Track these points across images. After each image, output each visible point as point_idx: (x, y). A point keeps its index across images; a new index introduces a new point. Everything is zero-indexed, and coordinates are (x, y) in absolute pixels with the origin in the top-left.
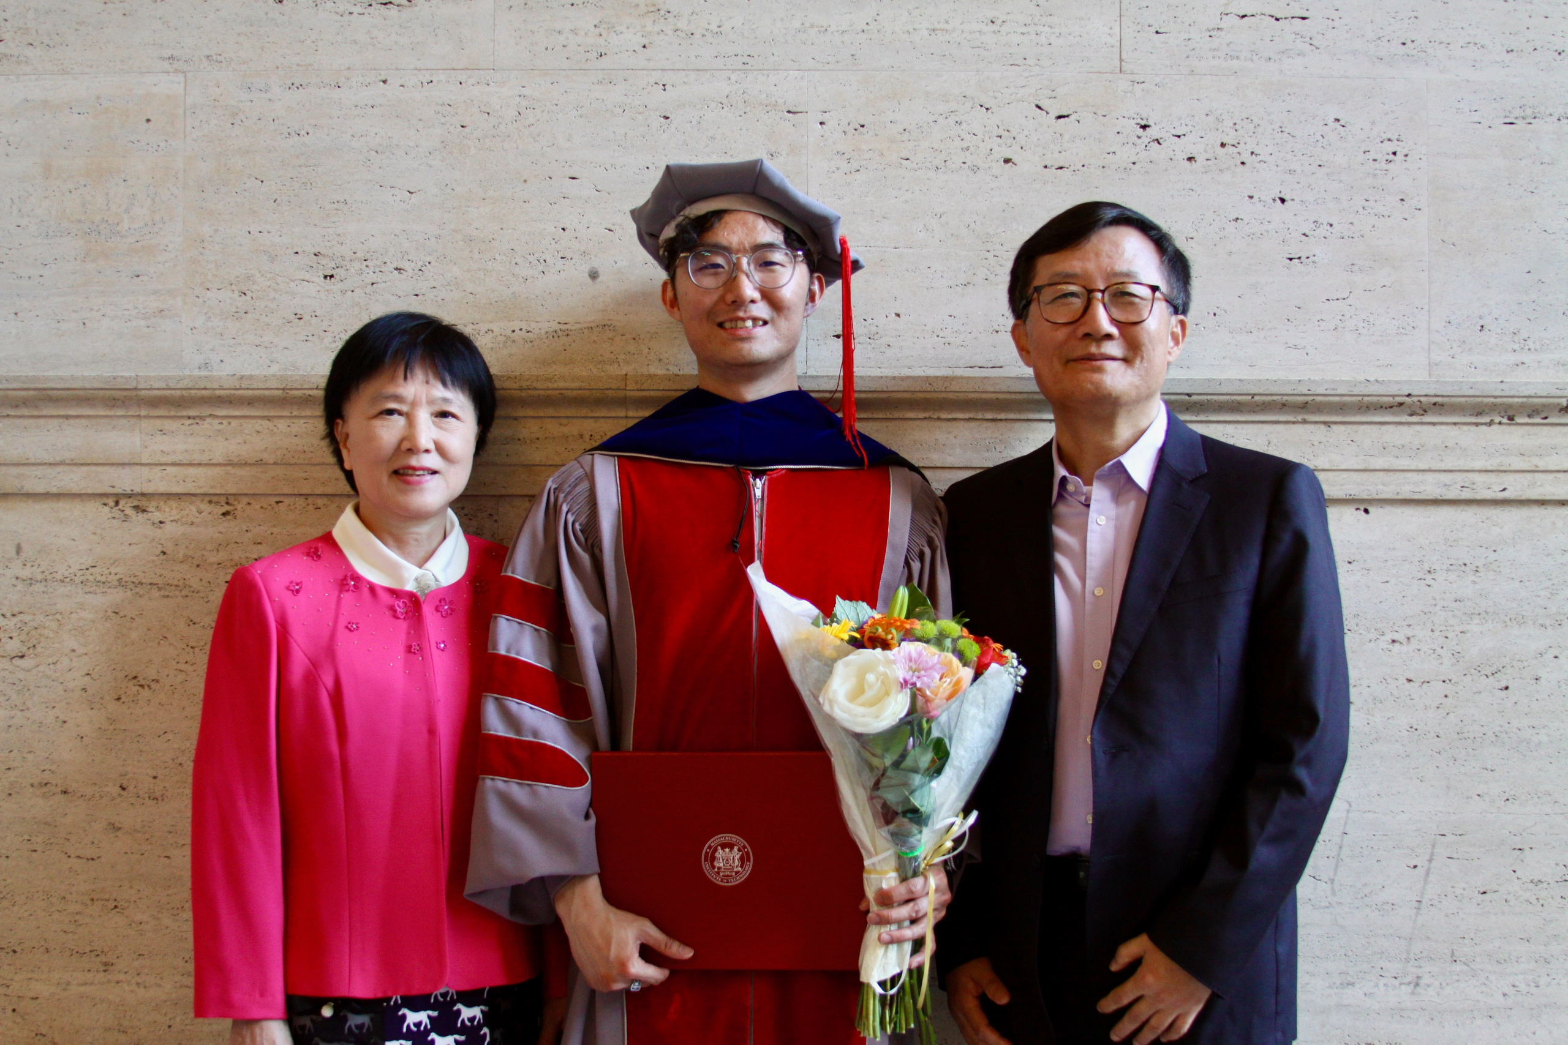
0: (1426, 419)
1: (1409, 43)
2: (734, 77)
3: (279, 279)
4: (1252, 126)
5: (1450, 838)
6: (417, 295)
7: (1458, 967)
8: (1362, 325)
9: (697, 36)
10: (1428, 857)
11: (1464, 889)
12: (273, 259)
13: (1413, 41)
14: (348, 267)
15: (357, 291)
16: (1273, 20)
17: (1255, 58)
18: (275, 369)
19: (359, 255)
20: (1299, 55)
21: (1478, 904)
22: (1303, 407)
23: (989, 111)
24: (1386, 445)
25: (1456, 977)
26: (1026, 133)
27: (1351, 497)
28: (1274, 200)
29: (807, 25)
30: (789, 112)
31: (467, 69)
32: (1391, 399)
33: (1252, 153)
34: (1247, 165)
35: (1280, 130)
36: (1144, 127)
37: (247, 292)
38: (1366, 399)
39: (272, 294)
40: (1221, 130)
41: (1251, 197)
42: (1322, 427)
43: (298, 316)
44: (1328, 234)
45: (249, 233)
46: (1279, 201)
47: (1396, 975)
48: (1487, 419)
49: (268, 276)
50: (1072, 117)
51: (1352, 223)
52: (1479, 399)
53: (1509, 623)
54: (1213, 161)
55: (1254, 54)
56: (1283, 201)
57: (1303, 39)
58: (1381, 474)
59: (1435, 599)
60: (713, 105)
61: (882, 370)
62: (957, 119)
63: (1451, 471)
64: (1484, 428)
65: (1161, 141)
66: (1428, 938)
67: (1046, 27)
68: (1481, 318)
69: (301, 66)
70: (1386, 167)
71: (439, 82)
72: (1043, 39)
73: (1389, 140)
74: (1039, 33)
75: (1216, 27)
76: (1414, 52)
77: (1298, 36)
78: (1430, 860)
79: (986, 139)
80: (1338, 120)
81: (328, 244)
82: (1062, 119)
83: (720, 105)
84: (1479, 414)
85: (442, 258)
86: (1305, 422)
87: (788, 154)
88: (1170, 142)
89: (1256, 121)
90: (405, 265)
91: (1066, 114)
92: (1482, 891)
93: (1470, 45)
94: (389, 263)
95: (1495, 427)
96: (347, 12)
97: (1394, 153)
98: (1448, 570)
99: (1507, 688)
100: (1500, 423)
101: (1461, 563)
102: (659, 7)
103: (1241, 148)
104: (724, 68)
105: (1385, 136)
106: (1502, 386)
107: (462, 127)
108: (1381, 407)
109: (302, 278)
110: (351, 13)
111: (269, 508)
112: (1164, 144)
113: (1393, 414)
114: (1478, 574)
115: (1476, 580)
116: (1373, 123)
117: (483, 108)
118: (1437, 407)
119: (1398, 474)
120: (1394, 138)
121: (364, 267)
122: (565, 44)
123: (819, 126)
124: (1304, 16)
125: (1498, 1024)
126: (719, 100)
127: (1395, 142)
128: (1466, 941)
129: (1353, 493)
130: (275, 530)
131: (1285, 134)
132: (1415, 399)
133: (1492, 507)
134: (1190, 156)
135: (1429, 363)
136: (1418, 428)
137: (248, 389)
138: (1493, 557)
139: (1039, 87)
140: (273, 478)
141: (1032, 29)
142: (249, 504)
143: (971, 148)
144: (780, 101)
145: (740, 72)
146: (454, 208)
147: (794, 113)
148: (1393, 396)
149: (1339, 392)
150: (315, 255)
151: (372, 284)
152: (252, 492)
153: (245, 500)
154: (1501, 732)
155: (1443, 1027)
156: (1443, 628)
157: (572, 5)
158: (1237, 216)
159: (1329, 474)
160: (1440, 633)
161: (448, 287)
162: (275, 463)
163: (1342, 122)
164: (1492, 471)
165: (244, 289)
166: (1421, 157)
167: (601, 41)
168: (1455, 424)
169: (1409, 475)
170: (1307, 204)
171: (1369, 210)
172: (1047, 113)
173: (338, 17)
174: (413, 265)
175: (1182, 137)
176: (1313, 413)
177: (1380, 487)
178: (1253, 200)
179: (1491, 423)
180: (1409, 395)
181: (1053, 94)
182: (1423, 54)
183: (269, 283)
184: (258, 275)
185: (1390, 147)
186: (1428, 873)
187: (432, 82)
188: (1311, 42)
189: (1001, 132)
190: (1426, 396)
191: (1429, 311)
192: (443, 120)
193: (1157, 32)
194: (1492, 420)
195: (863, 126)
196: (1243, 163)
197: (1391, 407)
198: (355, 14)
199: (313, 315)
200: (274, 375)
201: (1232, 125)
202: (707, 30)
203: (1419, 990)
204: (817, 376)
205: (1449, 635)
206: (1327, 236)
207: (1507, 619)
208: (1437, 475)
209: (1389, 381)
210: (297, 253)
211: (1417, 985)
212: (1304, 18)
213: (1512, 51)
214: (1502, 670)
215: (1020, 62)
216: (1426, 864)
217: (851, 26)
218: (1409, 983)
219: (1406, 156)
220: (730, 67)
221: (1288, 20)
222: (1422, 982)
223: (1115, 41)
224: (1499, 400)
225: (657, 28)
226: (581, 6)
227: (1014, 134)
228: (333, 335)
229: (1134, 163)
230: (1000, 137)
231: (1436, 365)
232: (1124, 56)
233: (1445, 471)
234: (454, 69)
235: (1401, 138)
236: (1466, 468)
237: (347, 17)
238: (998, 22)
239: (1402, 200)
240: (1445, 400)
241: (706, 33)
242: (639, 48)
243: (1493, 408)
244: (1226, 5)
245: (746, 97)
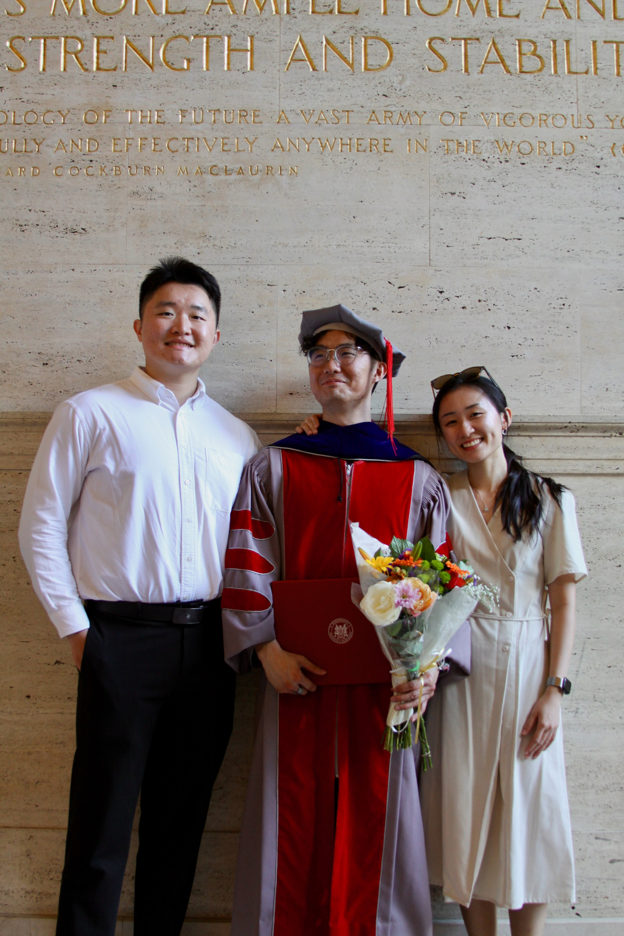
0: (579, 434)
1: (571, 251)
2: (242, 268)
3: (21, 365)
4: (494, 292)
5: (592, 640)
6: (88, 373)
7: (597, 704)
8: (548, 388)
9: (224, 248)
10: (581, 649)
11: (600, 665)
12: (18, 355)
13: (573, 250)
14: (55, 359)
15: (59, 372)
16: (504, 240)
17: (496, 258)
18: (19, 409)
19: (60, 354)
20: (517, 257)
21: (607, 673)
22: (517, 429)
23: (366, 285)
24: (559, 447)
25: (596, 709)
26: (383, 295)
27: (542, 472)
28: (505, 327)
29: (278, 243)
30: (268, 285)
31: (113, 264)
32: (561, 424)
33: (494, 305)
34: (492, 311)
35: (508, 293)
36: (441, 292)
37: (6, 371)
38: (549, 424)
39: (18, 373)
40: (478, 293)
41: (493, 326)
42: (528, 438)
43: (31, 383)
44: (531, 344)
45: (7, 343)
46: (507, 328)
47: (566, 708)
48: (609, 434)
49: (16, 363)
50: (406, 288)
51: (543, 339)
52: (605, 425)
53: (621, 534)
54: (475, 309)
55: (495, 256)
56: (509, 328)
57: (519, 250)
58: (557, 461)
59: (584, 522)
60: (232, 282)
61: (313, 410)
62: (350, 289)
63: (591, 459)
64: (607, 438)
65: (449, 299)
66: (582, 689)
67: (394, 244)
68: (606, 385)
69: (33, 262)
70: (559, 311)
71: (99, 270)
72: (392, 250)
73: (561, 298)
74: (390, 246)
75: (476, 243)
76: (573, 255)
77: (516, 248)
78: (583, 651)
79: (364, 298)
80: (536, 289)
81: (45, 348)
82: (401, 289)
83: (235, 282)
84: (604, 432)
85: (100, 355)
86: (519, 436)
87: (268, 306)
88: (454, 299)
89: (496, 289)
90: (83, 359)
91: (402, 286)
92: (608, 666)
93: (601, 252)
94: (74, 358)
95: (613, 438)
96: (55, 236)
97: (564, 305)
98: (590, 508)
99: (620, 566)
100: (615, 436)
101: (597, 504)
102: (206, 234)
103: (488, 302)
104: (238, 264)
105: (559, 296)
106: (615, 418)
107: (110, 292)
108: (556, 428)
109: (33, 365)
110: (57, 237)
111: (16, 476)
112: (451, 301)
113: (563, 432)
114: (605, 510)
115: (605, 513)
116: (553, 290)
117: (120, 283)
118: (584, 428)
119: (565, 461)
120: (564, 297)
121: (62, 360)
122: (160, 252)
123: (283, 292)
124: (519, 238)
125: (617, 732)
126: (235, 280)
127: (564, 299)
128: (601, 691)
129: (543, 470)
130: (18, 487)
131: (510, 296)
132: (573, 424)
133: (612, 477)
134: (464, 306)
135: (581, 408)
136: (575, 438)
137: (5, 418)
138: (613, 501)
139: (390, 273)
140: (17, 461)
141: (387, 245)
142: (6, 474)
143: (357, 303)
144: (264, 280)
145: (245, 266)
146: (106, 331)
147: (271, 286)
148: (562, 423)
149: (535, 421)
150: (39, 354)
151: (67, 368)
152: (7, 468)
153: (4, 472)
154: (618, 588)
155: (590, 733)
156: (588, 536)
157: (164, 233)
158: (486, 335)
159: (531, 461)
160: (586, 539)
161: (103, 370)
162: (19, 455)
163: (538, 290)
164: (611, 460)
165: (4, 370)
166: (577, 306)
167: (178, 251)
168: (593, 436)
169: (570, 461)
170: (521, 329)
171: (551, 332)
172: (394, 286)
173: (51, 239)
174: (86, 359)
175: (460, 297)
176: (523, 431)
177: (556, 467)
178: (494, 328)
179: (611, 436)
180: (570, 423)
181: (397, 276)
182: (578, 256)
183: (16, 367)
184: (11, 363)
185: (561, 302)
186: (581, 657)
187: (96, 270)
188: (523, 251)
189: (371, 295)
190: (578, 423)
191: (581, 381)
192: (101, 289)
193: (448, 246)
194: (611, 435)
195: (304, 292)
196: (489, 310)
197: (561, 428)
198: (59, 237)
199: (38, 382)
200: (18, 412)
201: (484, 291)
202: (229, 245)
203: (578, 715)
204: (281, 413)
205: (591, 540)
206: (531, 345)
207: (620, 532)
208: (584, 461)
209: (560, 416)
210: (30, 353)
211: (577, 712)
212: (519, 239)
213: (621, 255)
214: (618, 557)
215: (381, 260)
216: (581, 652)
217: (299, 243)
218: (573, 712)
219: (570, 306)
220: (241, 264)
221: (511, 240)
222: (579, 711)
223: (427, 251)
224: (614, 425)
225: (205, 245)
226: (168, 234)
227: (377, 295)
228: (47, 393)
229: (436, 310)
230: (371, 297)
231: (584, 407)
232: (431, 259)
233: (588, 459)
234: (106, 264)
235: (568, 297)
236: (598, 458)
237: (55, 239)
238: (370, 242)
239: (568, 327)
240: (588, 425)
241: (229, 247)
242: (196, 254)
243: (612, 429)
244: (482, 233)
245: (248, 278)
